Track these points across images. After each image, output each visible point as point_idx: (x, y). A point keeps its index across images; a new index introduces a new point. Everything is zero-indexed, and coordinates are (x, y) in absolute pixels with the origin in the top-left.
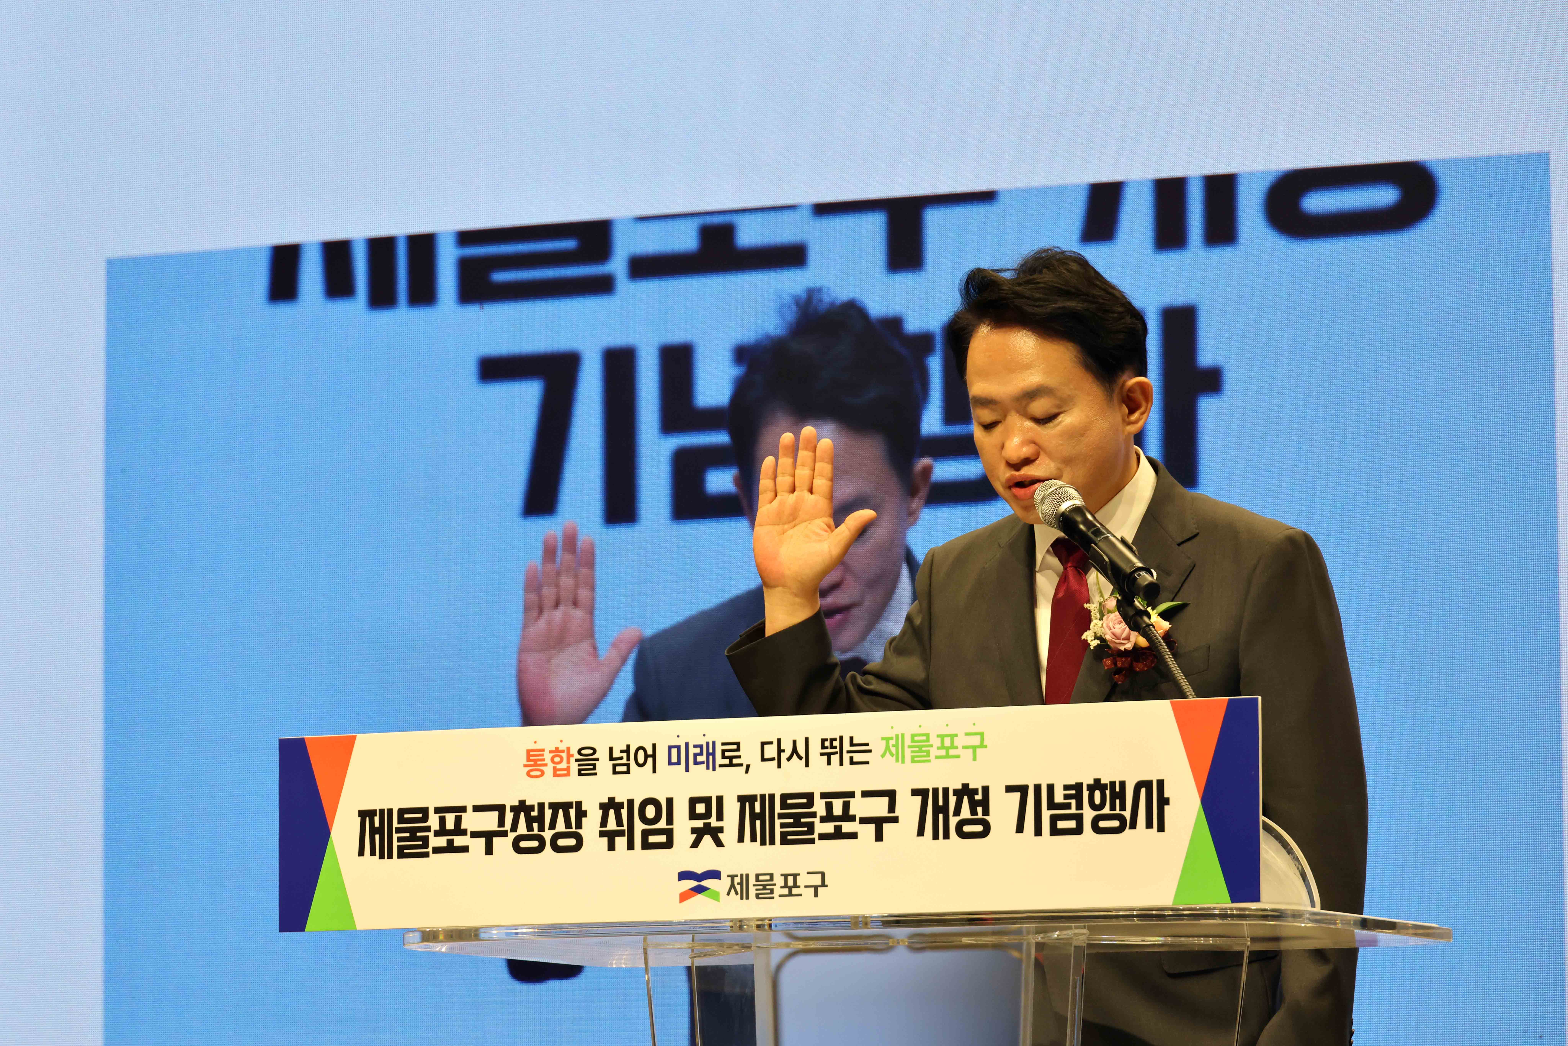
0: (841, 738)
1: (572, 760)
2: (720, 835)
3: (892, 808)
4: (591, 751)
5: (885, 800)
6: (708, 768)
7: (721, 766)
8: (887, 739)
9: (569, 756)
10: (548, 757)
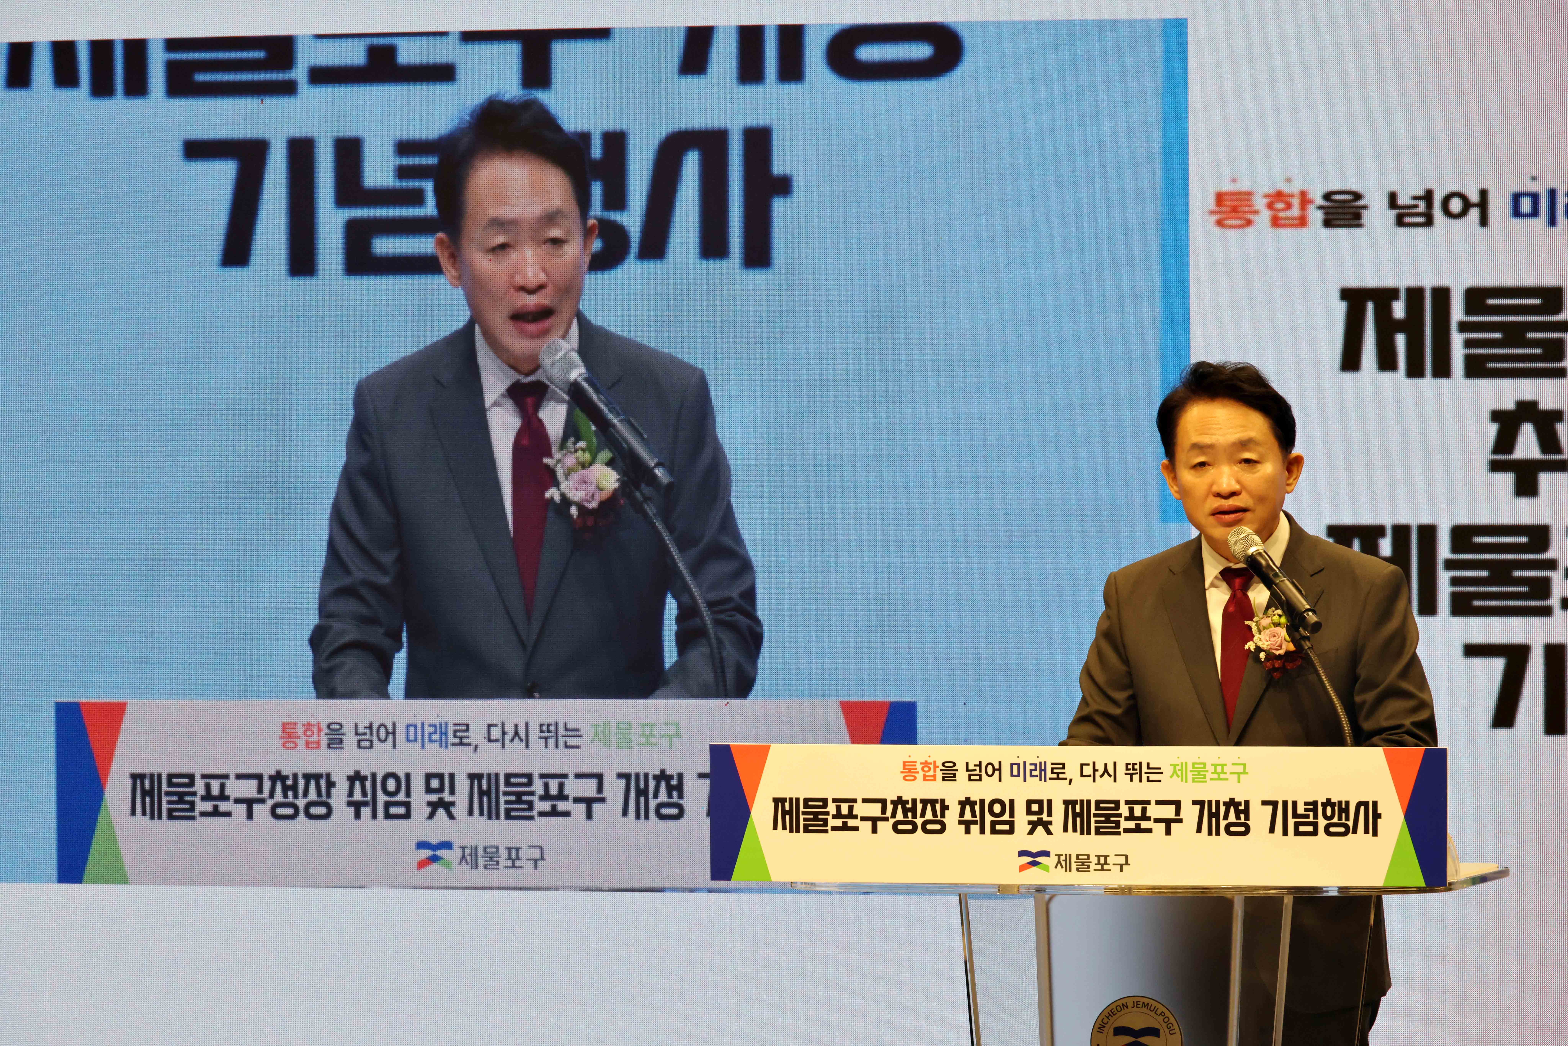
0: (1141, 763)
1: (938, 770)
2: (1050, 827)
3: (1178, 812)
4: (952, 765)
5: (1173, 807)
6: (1041, 780)
7: (1050, 779)
8: (1175, 766)
9: (936, 767)
10: (919, 767)
